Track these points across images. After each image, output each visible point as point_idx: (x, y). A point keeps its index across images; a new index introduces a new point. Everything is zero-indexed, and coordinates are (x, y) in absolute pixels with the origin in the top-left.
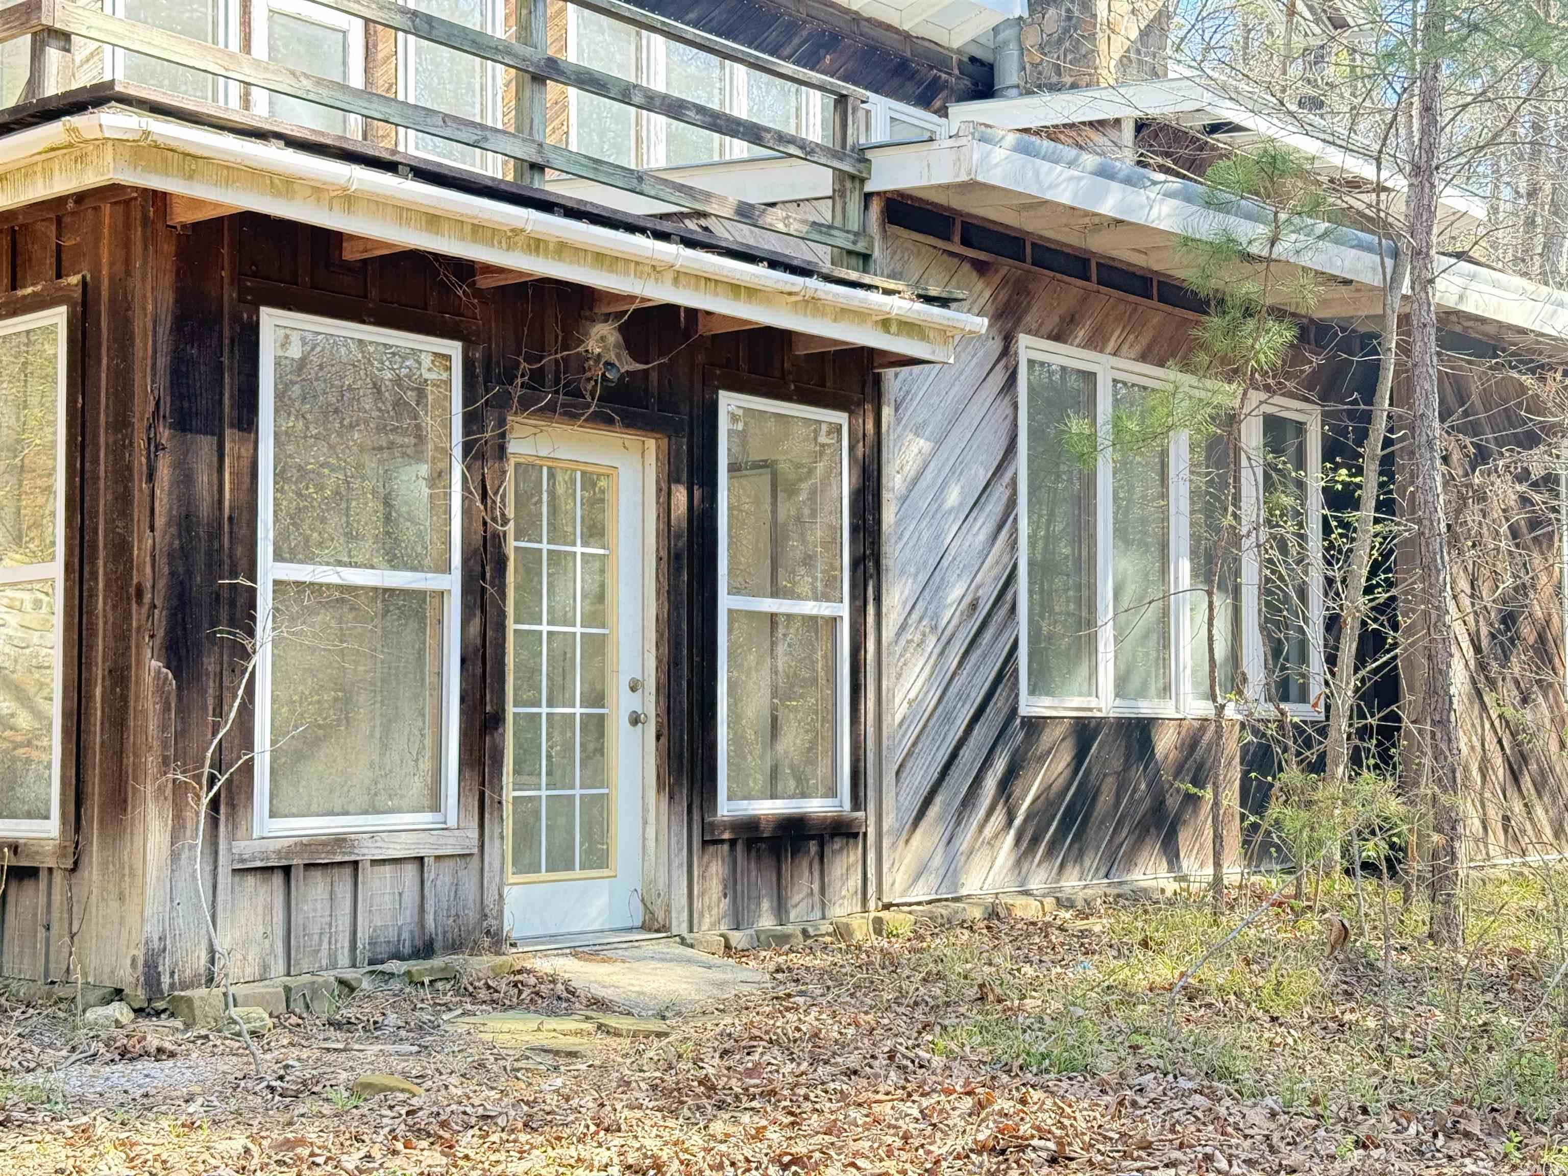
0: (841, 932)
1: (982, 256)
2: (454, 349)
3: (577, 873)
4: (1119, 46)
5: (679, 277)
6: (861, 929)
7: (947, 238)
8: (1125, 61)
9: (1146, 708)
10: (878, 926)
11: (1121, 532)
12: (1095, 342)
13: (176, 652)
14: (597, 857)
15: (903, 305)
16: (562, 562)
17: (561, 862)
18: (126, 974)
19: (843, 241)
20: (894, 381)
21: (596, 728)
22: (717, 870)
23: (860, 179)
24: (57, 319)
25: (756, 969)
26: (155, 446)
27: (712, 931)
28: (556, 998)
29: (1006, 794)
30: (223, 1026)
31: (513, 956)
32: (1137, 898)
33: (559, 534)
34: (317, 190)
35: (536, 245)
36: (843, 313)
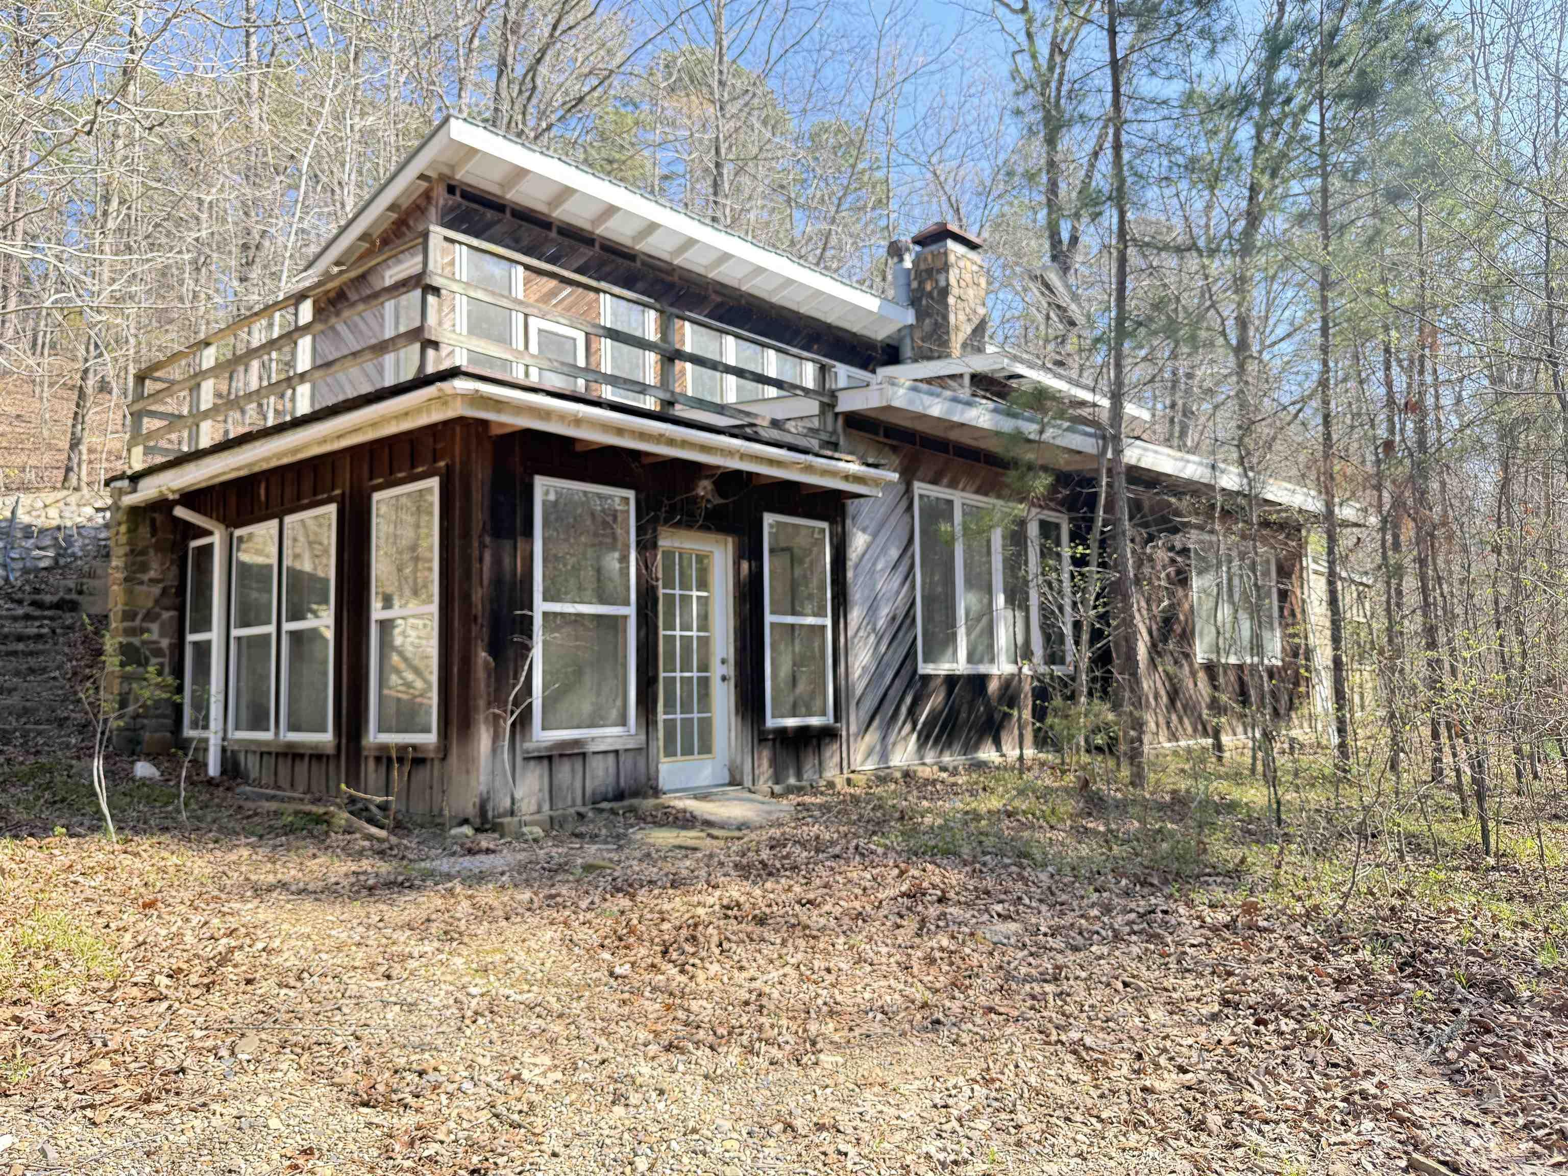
0: (831, 785)
1: (894, 443)
2: (631, 494)
3: (696, 756)
4: (961, 337)
5: (743, 456)
6: (840, 782)
7: (877, 434)
8: (964, 345)
9: (983, 669)
10: (849, 782)
12: (953, 485)
13: (495, 649)
14: (706, 748)
15: (855, 467)
16: (686, 600)
17: (688, 751)
18: (470, 811)
19: (824, 437)
20: (852, 506)
21: (704, 683)
22: (766, 754)
23: (832, 406)
24: (434, 483)
25: (787, 804)
26: (483, 546)
27: (764, 785)
28: (686, 821)
29: (912, 714)
30: (519, 836)
31: (664, 799)
32: (981, 766)
33: (685, 586)
34: (562, 417)
35: (671, 442)
36: (825, 472)
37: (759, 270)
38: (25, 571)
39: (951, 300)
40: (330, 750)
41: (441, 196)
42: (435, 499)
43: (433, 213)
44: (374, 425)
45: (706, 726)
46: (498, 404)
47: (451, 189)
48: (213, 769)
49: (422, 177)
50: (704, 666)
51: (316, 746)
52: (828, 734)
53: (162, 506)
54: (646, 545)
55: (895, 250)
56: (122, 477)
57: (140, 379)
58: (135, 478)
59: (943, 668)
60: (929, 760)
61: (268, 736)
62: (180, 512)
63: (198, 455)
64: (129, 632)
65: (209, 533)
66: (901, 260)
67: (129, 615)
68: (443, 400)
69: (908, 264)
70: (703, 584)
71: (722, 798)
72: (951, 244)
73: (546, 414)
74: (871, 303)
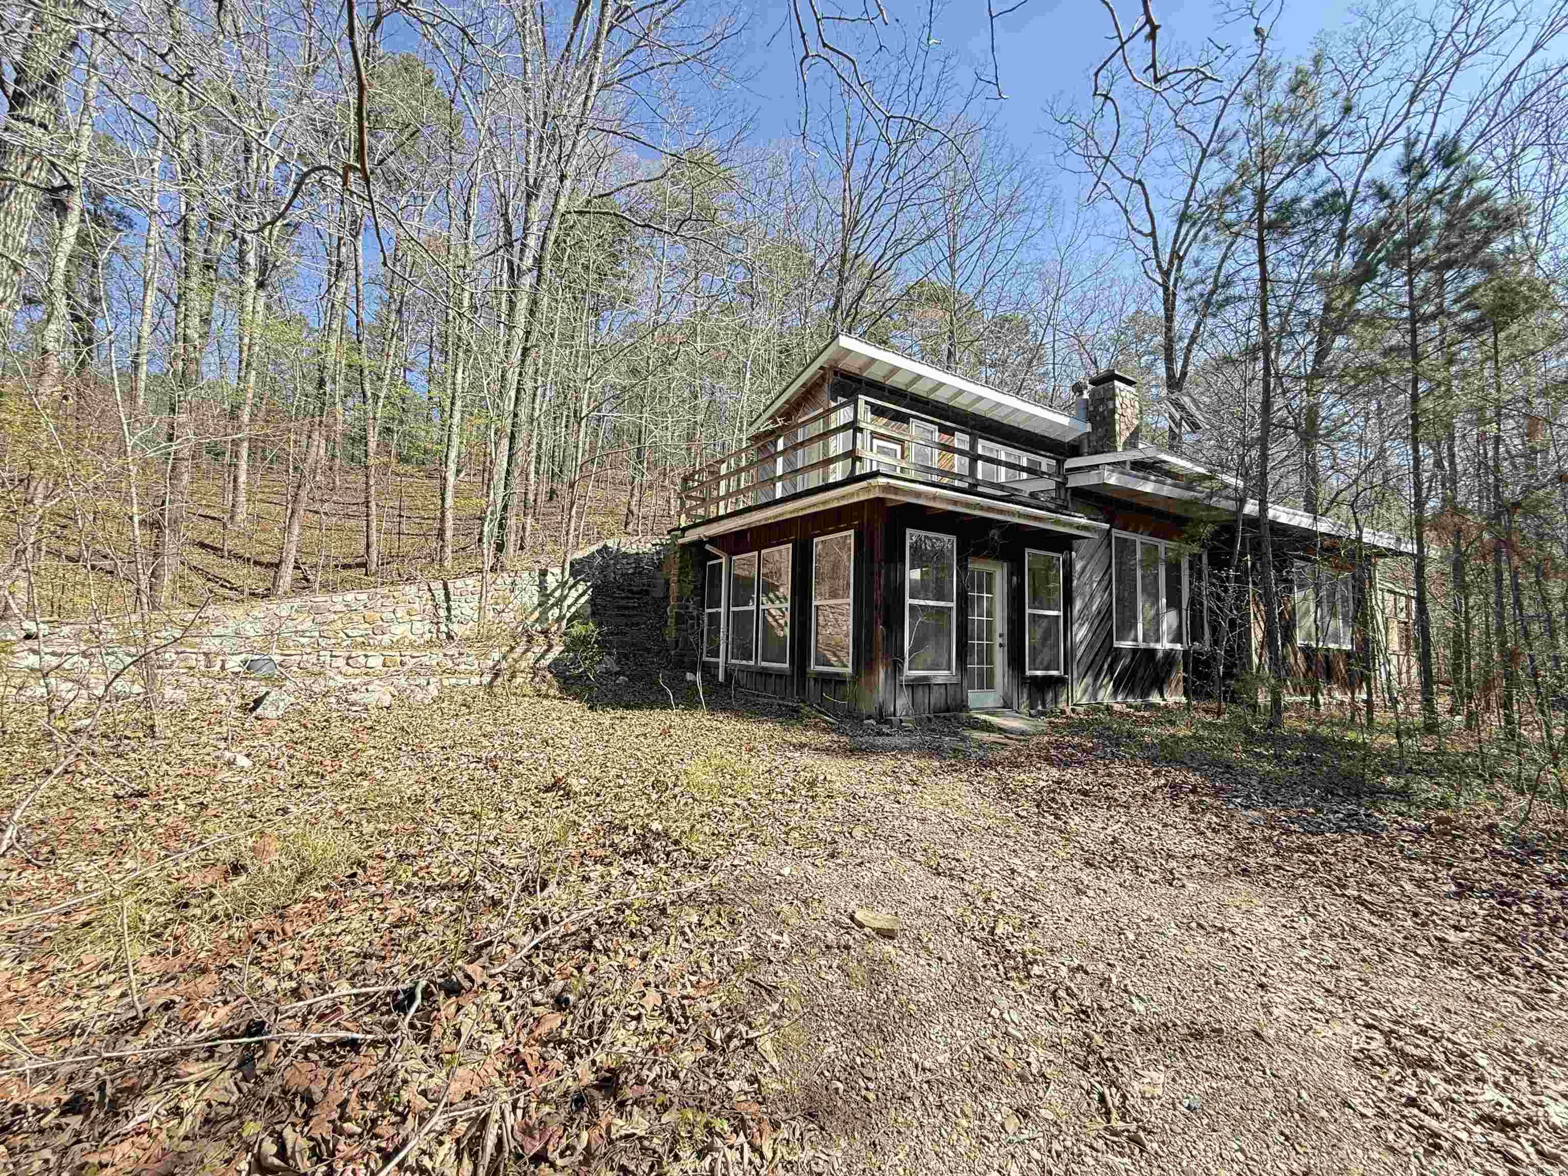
0: (1063, 712)
1: (1102, 506)
2: (954, 538)
3: (986, 690)
4: (1123, 439)
5: (1020, 515)
6: (1068, 710)
7: (1096, 501)
8: (1125, 443)
9: (1152, 645)
10: (1073, 710)
11: (1143, 591)
12: (1135, 531)
13: (886, 624)
14: (990, 686)
15: (1084, 521)
16: (980, 599)
17: (981, 688)
18: (874, 712)
19: (1059, 502)
20: (1076, 543)
21: (990, 648)
22: (1025, 691)
23: (1064, 484)
24: (851, 532)
25: (1042, 722)
26: (880, 566)
27: (1024, 709)
28: (989, 727)
29: (1111, 670)
30: (901, 728)
31: (972, 713)
32: (1150, 706)
33: (980, 590)
34: (927, 496)
35: (982, 508)
36: (1065, 524)
37: (999, 405)
38: (623, 575)
39: (1117, 417)
40: (789, 673)
41: (831, 378)
42: (852, 541)
43: (826, 387)
44: (824, 503)
45: (991, 673)
46: (896, 490)
47: (836, 373)
48: (721, 678)
49: (821, 368)
50: (990, 637)
51: (780, 669)
52: (1059, 682)
53: (699, 544)
54: (962, 567)
55: (1078, 389)
56: (678, 529)
57: (685, 480)
58: (684, 530)
59: (1127, 644)
60: (1119, 699)
61: (752, 663)
62: (708, 547)
63: (718, 519)
64: (680, 607)
65: (718, 557)
66: (1081, 394)
67: (679, 599)
68: (867, 489)
69: (1086, 396)
70: (989, 591)
71: (1003, 715)
72: (1117, 383)
73: (918, 494)
74: (1064, 420)
